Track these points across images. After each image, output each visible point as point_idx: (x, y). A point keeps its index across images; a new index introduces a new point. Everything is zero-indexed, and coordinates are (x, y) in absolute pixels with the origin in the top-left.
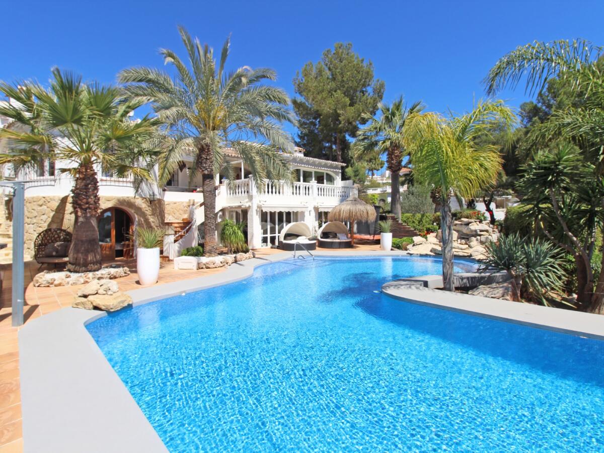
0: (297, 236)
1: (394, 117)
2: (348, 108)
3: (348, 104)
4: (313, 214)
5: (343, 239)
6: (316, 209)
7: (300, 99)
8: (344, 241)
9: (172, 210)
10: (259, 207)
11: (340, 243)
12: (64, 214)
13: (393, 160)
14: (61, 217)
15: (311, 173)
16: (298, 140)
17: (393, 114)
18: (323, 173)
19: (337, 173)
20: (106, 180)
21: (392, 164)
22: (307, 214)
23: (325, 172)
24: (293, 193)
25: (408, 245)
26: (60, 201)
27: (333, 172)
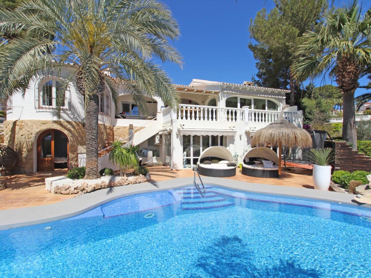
0: (220, 159)
1: (344, 24)
2: (298, 38)
3: (297, 34)
4: (245, 138)
5: (269, 166)
6: (247, 133)
7: (254, 43)
8: (269, 169)
9: (122, 133)
10: (179, 131)
11: (264, 171)
12: (15, 134)
13: (345, 78)
14: (13, 136)
15: (250, 100)
16: (257, 79)
17: (342, 21)
18: (264, 100)
19: (280, 100)
20: (45, 108)
21: (343, 82)
22: (237, 138)
23: (266, 99)
24: (228, 119)
25: (358, 185)
26: (13, 124)
27: (275, 98)
